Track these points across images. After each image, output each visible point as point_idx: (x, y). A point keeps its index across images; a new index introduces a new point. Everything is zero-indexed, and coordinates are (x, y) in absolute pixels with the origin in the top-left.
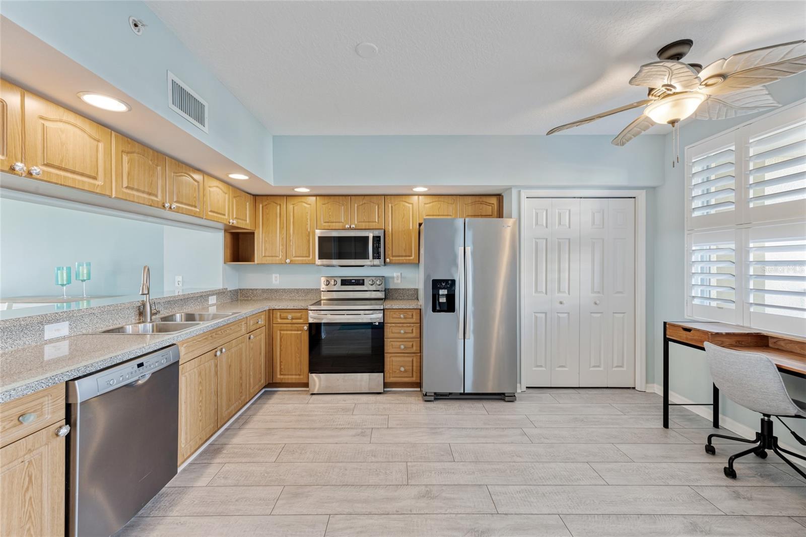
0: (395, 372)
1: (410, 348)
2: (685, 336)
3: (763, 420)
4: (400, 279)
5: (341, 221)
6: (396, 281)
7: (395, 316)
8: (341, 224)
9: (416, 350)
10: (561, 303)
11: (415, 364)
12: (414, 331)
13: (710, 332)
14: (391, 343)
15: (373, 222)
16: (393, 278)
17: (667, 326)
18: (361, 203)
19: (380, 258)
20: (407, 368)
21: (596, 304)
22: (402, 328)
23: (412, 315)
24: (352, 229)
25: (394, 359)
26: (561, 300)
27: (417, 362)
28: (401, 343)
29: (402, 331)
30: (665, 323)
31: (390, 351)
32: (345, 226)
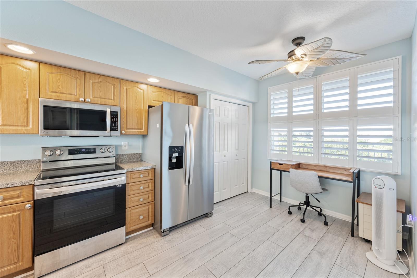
0: (135, 221)
1: (147, 199)
2: (280, 167)
3: (306, 196)
4: (127, 147)
5: (73, 93)
6: (123, 148)
7: (134, 176)
8: (73, 96)
9: (151, 199)
10: (225, 156)
11: (150, 211)
12: (150, 186)
13: (291, 164)
14: (131, 199)
15: (109, 99)
16: (121, 146)
17: (272, 163)
18: (97, 81)
19: (117, 130)
20: (144, 215)
21: (236, 155)
22: (141, 185)
23: (149, 174)
24: (87, 103)
25: (133, 211)
26: (225, 155)
27: (152, 208)
28: (140, 197)
29: (141, 188)
30: (271, 162)
31: (130, 206)
32: (79, 99)
